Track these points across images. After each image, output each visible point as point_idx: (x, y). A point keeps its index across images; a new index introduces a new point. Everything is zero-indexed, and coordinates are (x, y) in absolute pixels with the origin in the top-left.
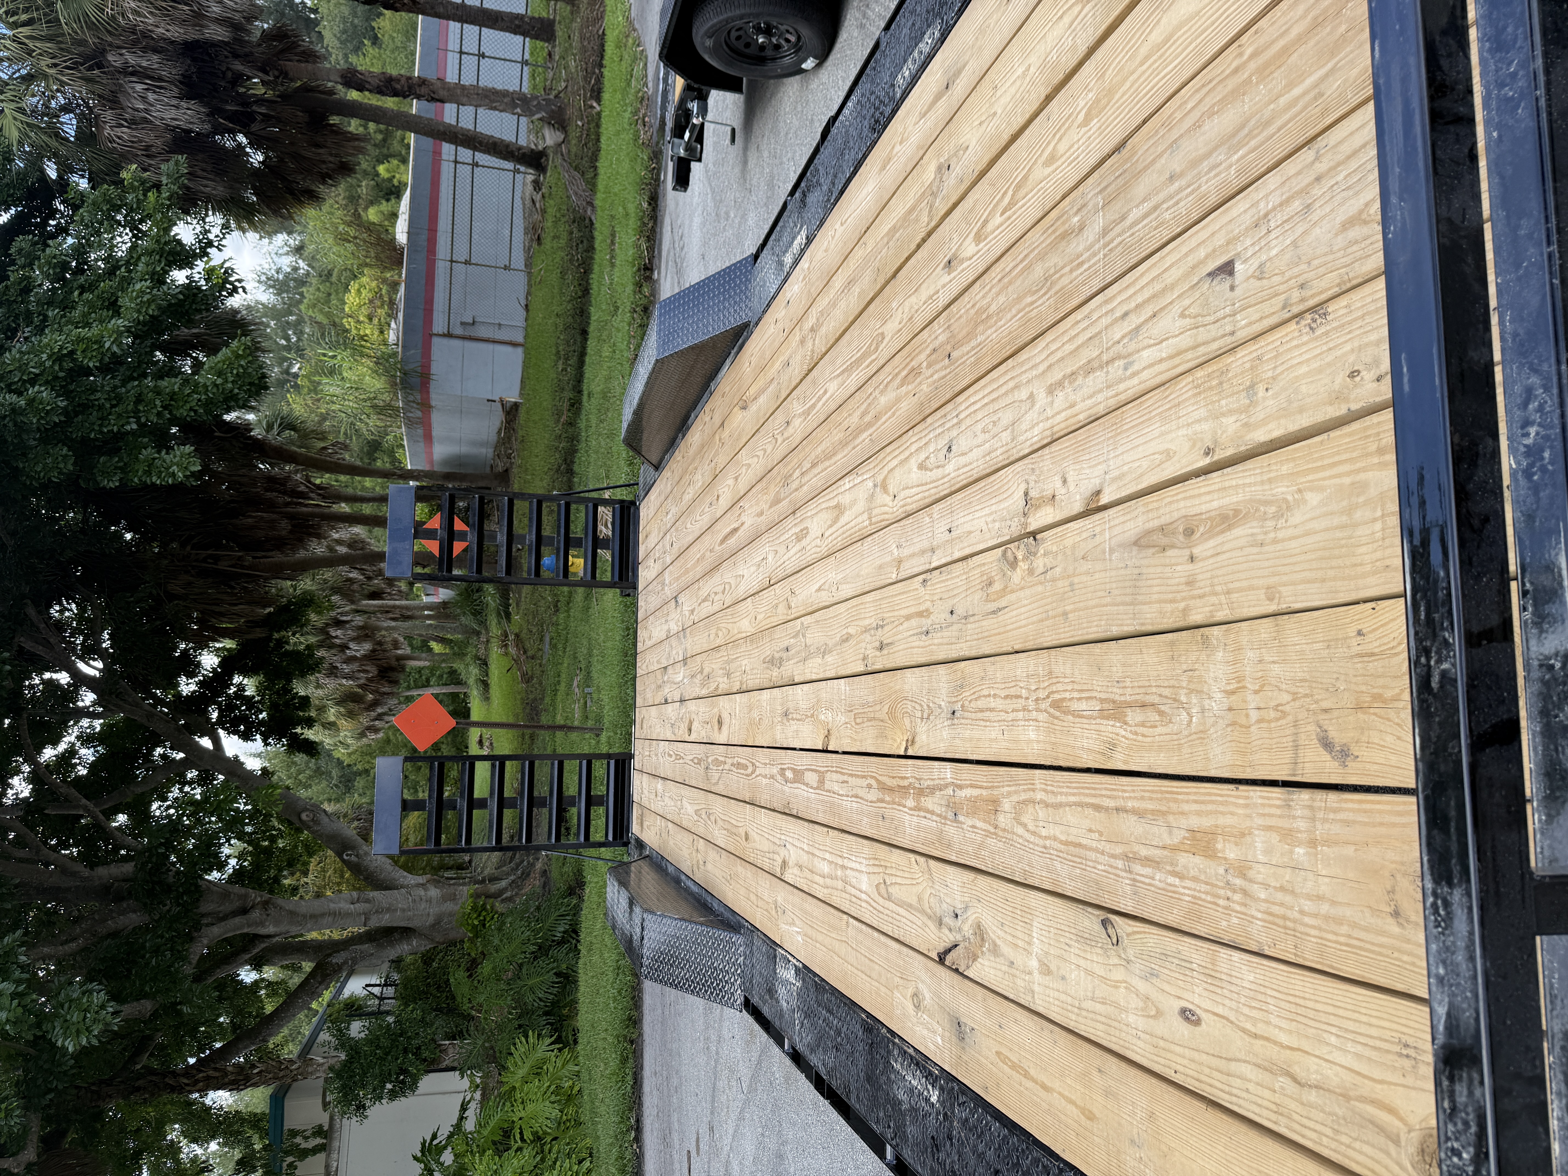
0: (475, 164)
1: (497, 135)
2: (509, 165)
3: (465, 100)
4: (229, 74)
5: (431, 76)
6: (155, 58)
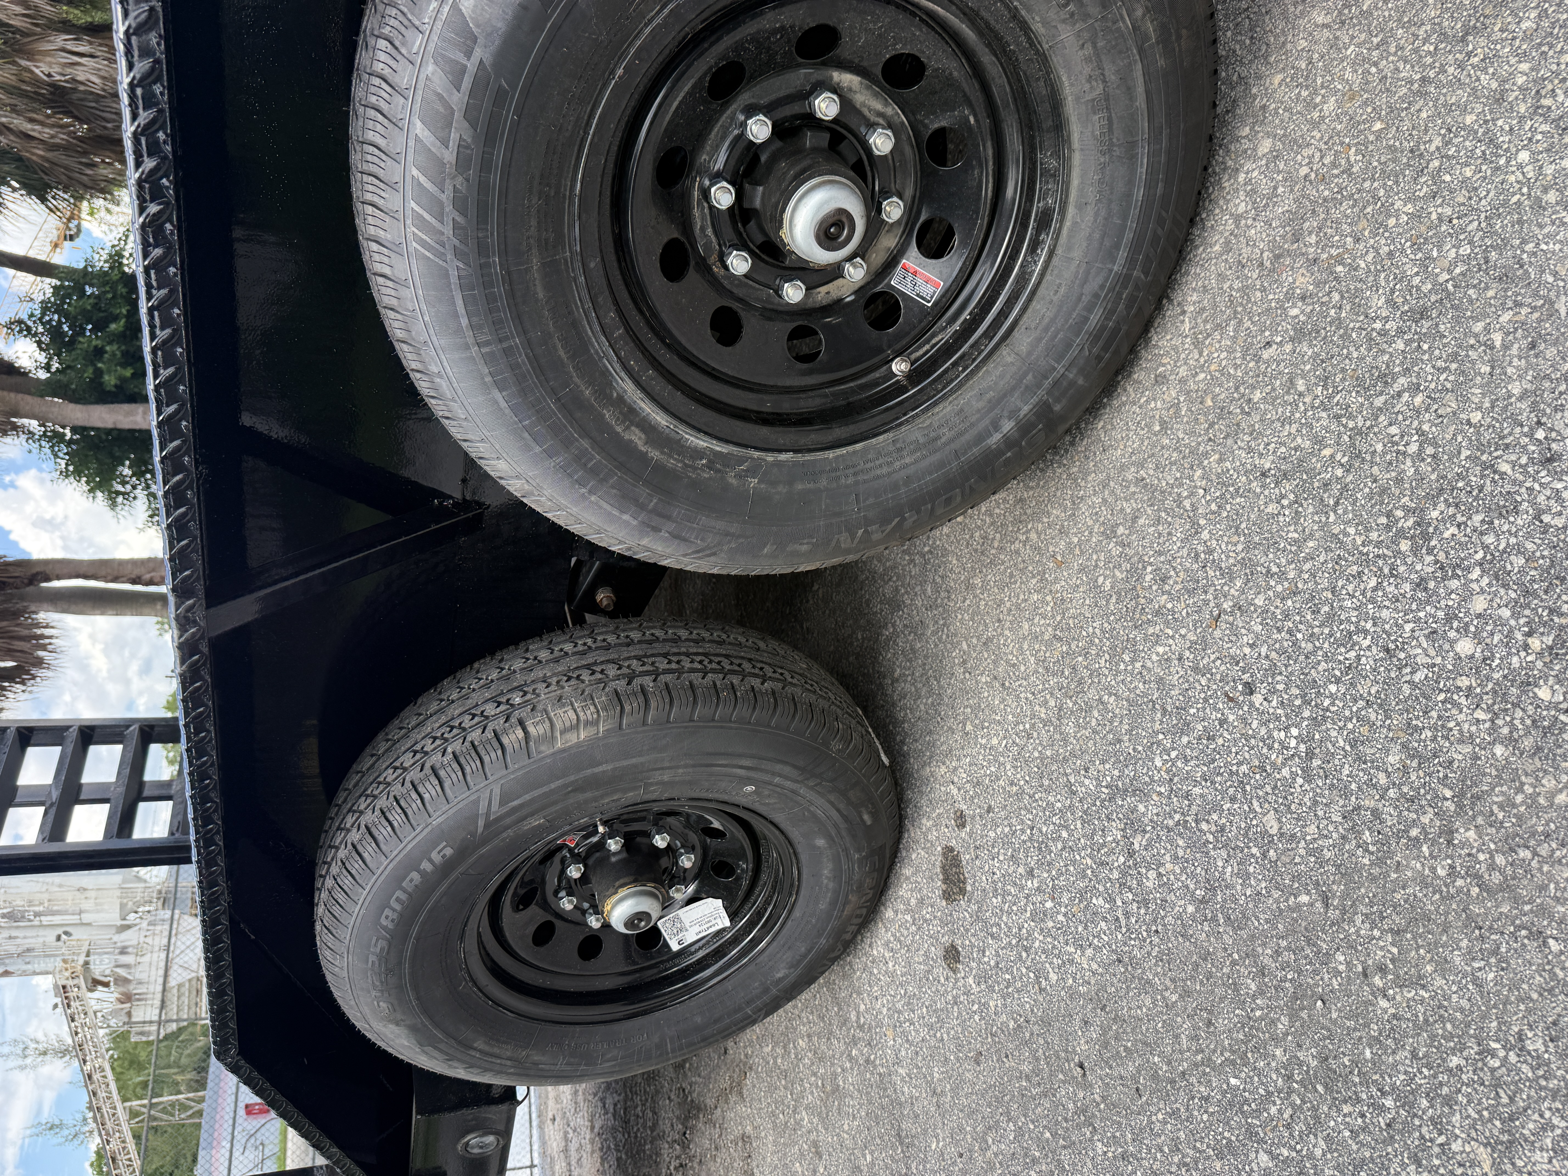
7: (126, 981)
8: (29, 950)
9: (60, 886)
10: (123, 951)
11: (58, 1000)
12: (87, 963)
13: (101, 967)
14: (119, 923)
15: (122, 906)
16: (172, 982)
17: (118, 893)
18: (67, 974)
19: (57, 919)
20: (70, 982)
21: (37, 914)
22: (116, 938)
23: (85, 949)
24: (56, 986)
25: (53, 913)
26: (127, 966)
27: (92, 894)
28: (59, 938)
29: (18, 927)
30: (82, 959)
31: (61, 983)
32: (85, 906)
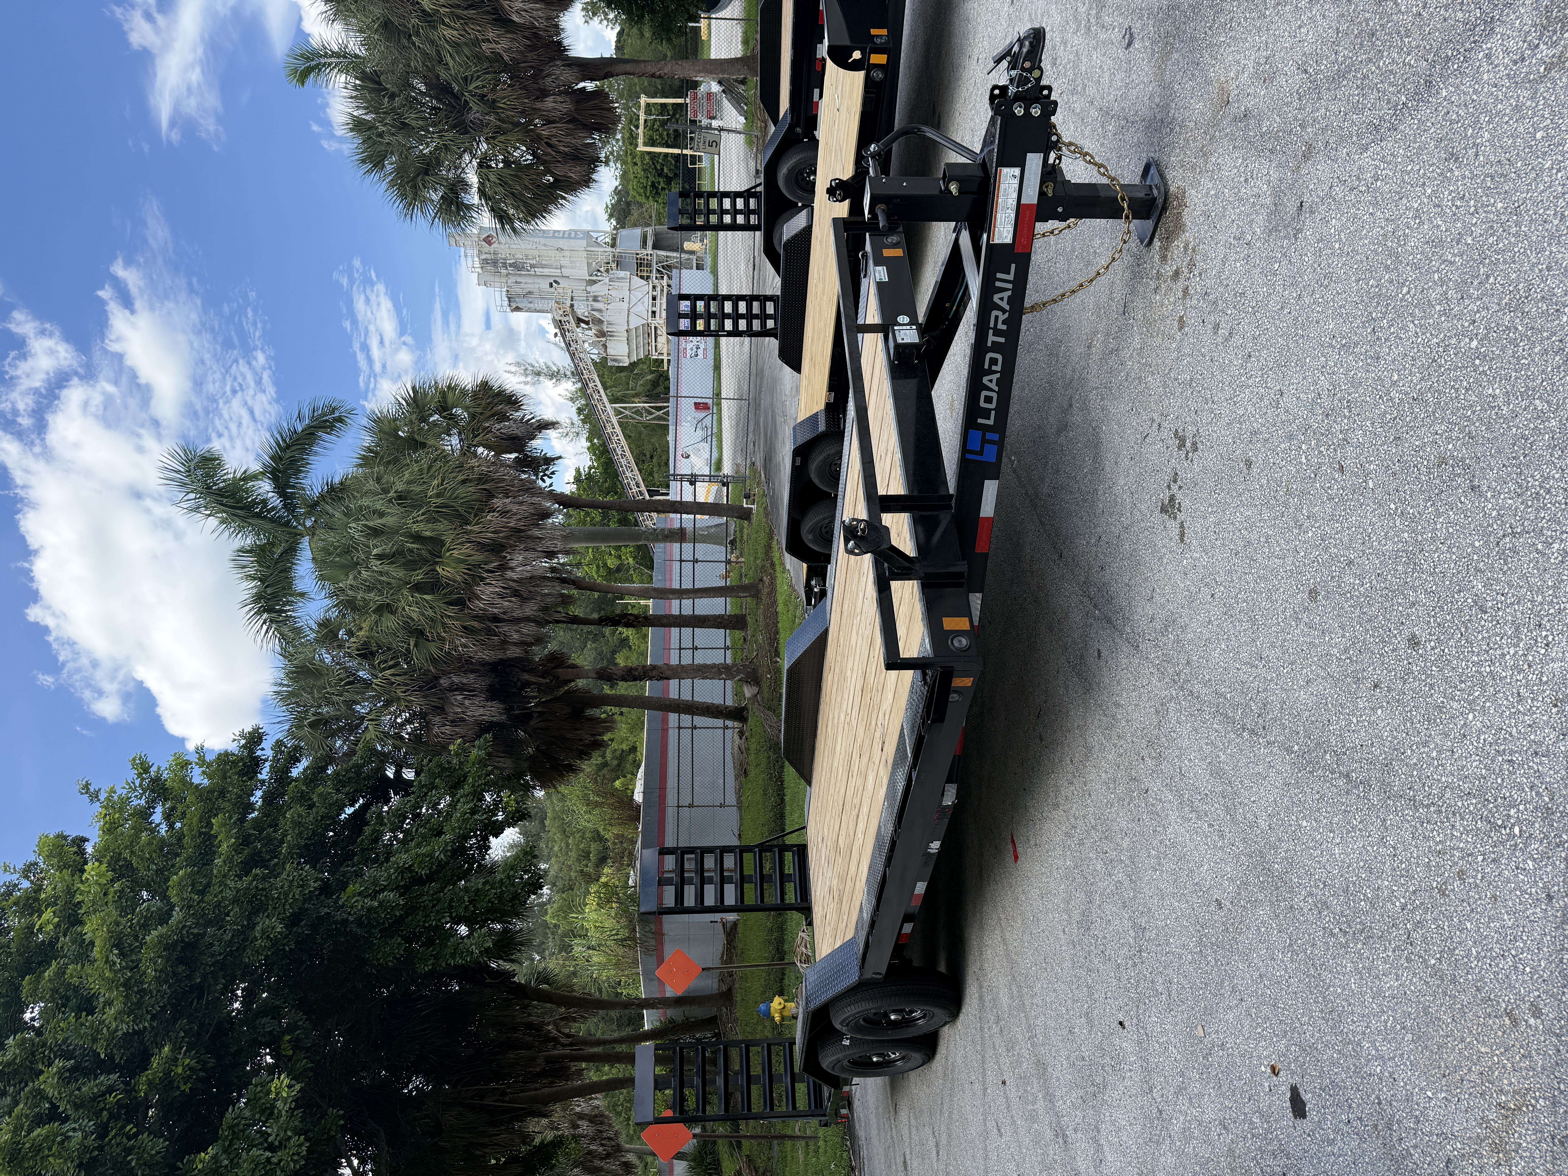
0: (694, 728)
1: (709, 700)
2: (719, 722)
3: (684, 675)
4: (519, 684)
5: (659, 663)
6: (472, 676)
7: (600, 322)
8: (530, 293)
9: (545, 245)
10: (595, 299)
11: (557, 331)
12: (572, 306)
13: (582, 310)
14: (588, 278)
15: (589, 265)
16: (632, 326)
17: (585, 254)
18: (561, 312)
19: (546, 271)
20: (563, 319)
21: (532, 266)
22: (589, 288)
23: (570, 294)
24: (554, 320)
25: (543, 266)
26: (600, 311)
27: (567, 253)
28: (551, 285)
29: (520, 275)
30: (569, 302)
31: (558, 318)
32: (564, 262)
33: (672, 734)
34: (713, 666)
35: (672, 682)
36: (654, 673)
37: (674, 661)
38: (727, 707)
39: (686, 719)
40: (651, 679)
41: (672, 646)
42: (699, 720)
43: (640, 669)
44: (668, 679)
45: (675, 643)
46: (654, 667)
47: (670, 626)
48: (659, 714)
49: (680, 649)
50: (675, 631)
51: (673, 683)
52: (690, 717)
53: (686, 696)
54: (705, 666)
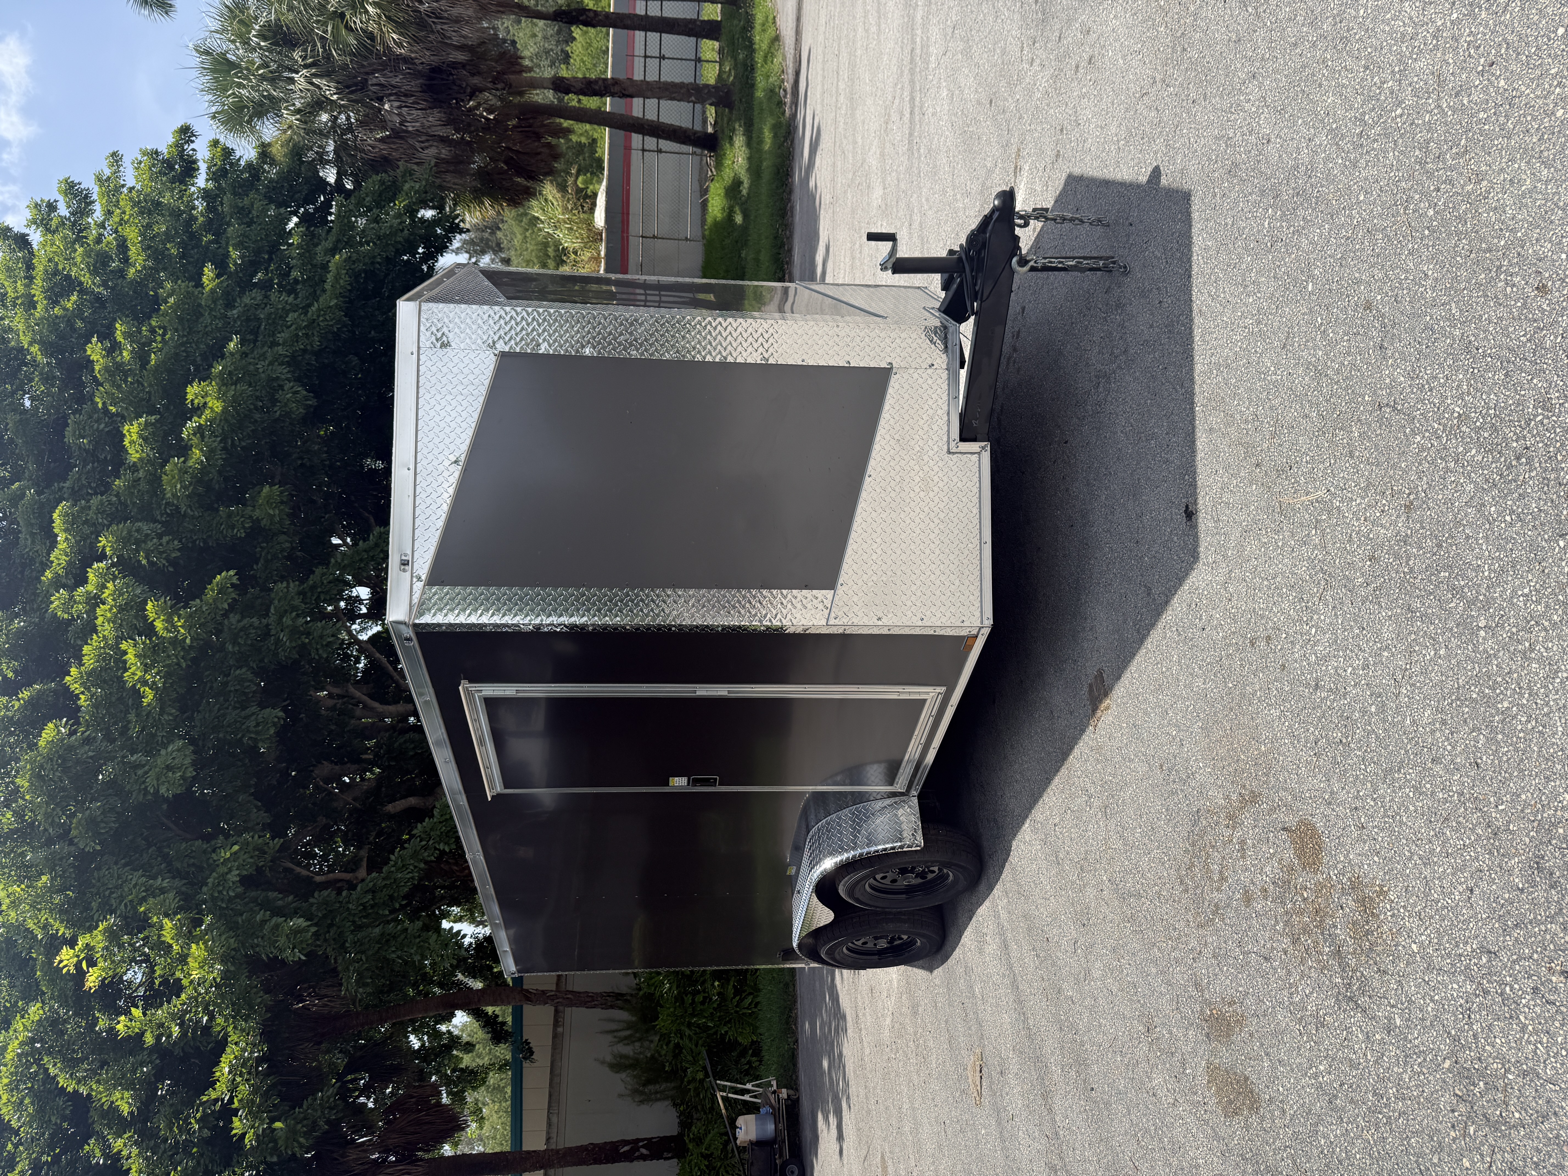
1: (677, 123)
3: (649, 94)
5: (622, 76)
33: (636, 156)
34: (681, 85)
35: (635, 100)
36: (616, 89)
37: (638, 76)
38: (695, 133)
39: (651, 142)
40: (612, 95)
41: (636, 53)
42: (665, 144)
43: (600, 83)
44: (631, 96)
45: (639, 50)
46: (615, 81)
47: (634, 28)
48: (622, 133)
49: (646, 57)
50: (639, 35)
51: (637, 102)
52: (655, 140)
53: (651, 116)
54: (673, 85)
